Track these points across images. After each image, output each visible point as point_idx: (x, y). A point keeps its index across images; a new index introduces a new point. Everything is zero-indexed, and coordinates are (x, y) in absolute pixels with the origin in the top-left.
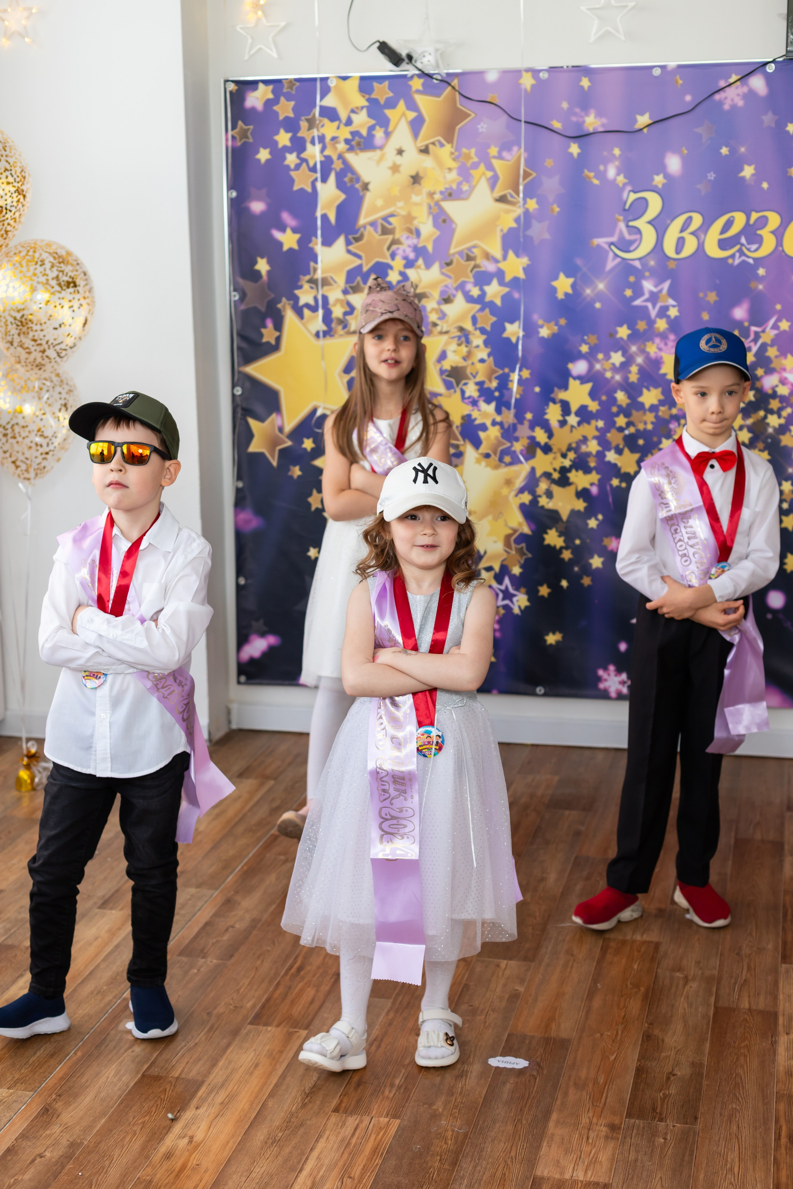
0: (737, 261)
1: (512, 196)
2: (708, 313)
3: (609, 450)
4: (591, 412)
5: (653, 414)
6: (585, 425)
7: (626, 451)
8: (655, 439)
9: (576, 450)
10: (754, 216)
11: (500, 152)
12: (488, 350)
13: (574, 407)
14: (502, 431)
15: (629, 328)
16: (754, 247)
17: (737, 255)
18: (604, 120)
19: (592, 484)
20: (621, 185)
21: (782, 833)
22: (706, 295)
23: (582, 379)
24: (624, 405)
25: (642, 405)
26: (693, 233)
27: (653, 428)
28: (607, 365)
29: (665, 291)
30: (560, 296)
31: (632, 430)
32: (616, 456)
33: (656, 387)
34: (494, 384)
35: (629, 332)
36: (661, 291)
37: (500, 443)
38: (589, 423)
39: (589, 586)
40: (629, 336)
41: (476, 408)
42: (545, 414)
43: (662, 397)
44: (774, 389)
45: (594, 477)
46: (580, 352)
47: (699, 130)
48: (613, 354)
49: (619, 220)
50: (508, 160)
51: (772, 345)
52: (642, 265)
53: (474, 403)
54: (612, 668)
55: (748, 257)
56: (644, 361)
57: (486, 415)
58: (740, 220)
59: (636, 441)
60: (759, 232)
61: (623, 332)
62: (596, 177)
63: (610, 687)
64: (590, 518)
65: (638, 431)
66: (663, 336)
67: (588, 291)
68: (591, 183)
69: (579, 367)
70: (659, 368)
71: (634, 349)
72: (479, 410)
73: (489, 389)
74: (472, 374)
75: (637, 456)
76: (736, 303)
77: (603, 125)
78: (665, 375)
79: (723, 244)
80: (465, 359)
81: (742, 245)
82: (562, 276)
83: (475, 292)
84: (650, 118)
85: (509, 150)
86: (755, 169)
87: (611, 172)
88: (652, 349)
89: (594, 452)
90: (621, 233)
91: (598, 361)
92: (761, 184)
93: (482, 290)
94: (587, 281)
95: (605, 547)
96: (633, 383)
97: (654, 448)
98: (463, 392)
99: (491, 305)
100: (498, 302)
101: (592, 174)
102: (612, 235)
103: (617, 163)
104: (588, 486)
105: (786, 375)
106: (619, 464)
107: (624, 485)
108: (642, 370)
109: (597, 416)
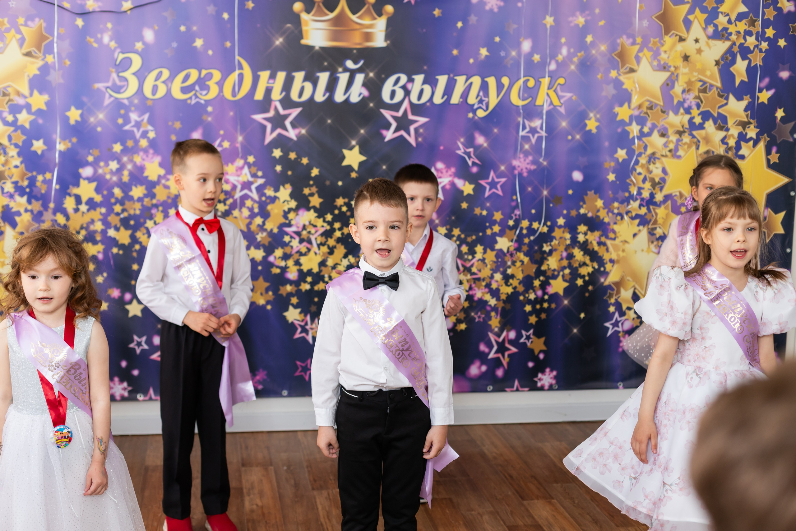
0: (193, 101)
1: (36, 53)
2: (175, 135)
3: (110, 228)
4: (96, 203)
5: (140, 204)
6: (92, 212)
7: (122, 229)
8: (142, 220)
9: (87, 228)
10: (204, 72)
11: (26, 22)
12: (20, 159)
13: (84, 199)
14: (32, 216)
15: (122, 144)
16: (204, 92)
17: (193, 98)
18: (100, 4)
19: (99, 252)
20: (113, 48)
21: (241, 482)
22: (173, 124)
23: (90, 180)
24: (119, 197)
25: (132, 197)
26: (164, 82)
27: (141, 213)
28: (107, 170)
29: (145, 120)
30: (72, 122)
31: (125, 214)
32: (115, 232)
33: (142, 184)
34: (26, 183)
35: (121, 148)
36: (143, 120)
37: (31, 225)
38: (95, 210)
40: (121, 151)
41: (12, 201)
42: (63, 204)
43: (145, 192)
45: (101, 247)
46: (87, 161)
47: (165, 14)
48: (110, 163)
49: (111, 72)
50: (32, 28)
52: (129, 102)
53: (11, 196)
54: (116, 379)
55: (201, 99)
56: (132, 168)
57: (20, 205)
58: (194, 74)
59: (129, 222)
60: (208, 83)
61: (117, 148)
62: (96, 42)
63: (115, 392)
64: (98, 276)
65: (130, 215)
66: (145, 151)
67: (92, 120)
68: (92, 46)
69: (87, 172)
70: (143, 172)
71: (125, 159)
72: (15, 201)
73: (22, 187)
74: (9, 176)
75: (129, 232)
76: (194, 129)
77: (99, 7)
78: (147, 177)
79: (184, 90)
80: (3, 165)
81: (197, 91)
82: (73, 109)
83: (10, 118)
84: (132, 4)
85: (33, 20)
86: (204, 41)
87: (106, 39)
88: (138, 159)
89: (99, 230)
90: (114, 80)
91: (100, 167)
92: (207, 51)
93: (15, 117)
94: (91, 112)
95: (109, 296)
96: (125, 183)
97: (141, 227)
98: (3, 189)
99: (22, 128)
100: (27, 126)
101: (92, 40)
102: (107, 81)
103: (110, 33)
104: (96, 254)
106: (117, 238)
107: (121, 252)
108: (131, 174)
109: (100, 205)
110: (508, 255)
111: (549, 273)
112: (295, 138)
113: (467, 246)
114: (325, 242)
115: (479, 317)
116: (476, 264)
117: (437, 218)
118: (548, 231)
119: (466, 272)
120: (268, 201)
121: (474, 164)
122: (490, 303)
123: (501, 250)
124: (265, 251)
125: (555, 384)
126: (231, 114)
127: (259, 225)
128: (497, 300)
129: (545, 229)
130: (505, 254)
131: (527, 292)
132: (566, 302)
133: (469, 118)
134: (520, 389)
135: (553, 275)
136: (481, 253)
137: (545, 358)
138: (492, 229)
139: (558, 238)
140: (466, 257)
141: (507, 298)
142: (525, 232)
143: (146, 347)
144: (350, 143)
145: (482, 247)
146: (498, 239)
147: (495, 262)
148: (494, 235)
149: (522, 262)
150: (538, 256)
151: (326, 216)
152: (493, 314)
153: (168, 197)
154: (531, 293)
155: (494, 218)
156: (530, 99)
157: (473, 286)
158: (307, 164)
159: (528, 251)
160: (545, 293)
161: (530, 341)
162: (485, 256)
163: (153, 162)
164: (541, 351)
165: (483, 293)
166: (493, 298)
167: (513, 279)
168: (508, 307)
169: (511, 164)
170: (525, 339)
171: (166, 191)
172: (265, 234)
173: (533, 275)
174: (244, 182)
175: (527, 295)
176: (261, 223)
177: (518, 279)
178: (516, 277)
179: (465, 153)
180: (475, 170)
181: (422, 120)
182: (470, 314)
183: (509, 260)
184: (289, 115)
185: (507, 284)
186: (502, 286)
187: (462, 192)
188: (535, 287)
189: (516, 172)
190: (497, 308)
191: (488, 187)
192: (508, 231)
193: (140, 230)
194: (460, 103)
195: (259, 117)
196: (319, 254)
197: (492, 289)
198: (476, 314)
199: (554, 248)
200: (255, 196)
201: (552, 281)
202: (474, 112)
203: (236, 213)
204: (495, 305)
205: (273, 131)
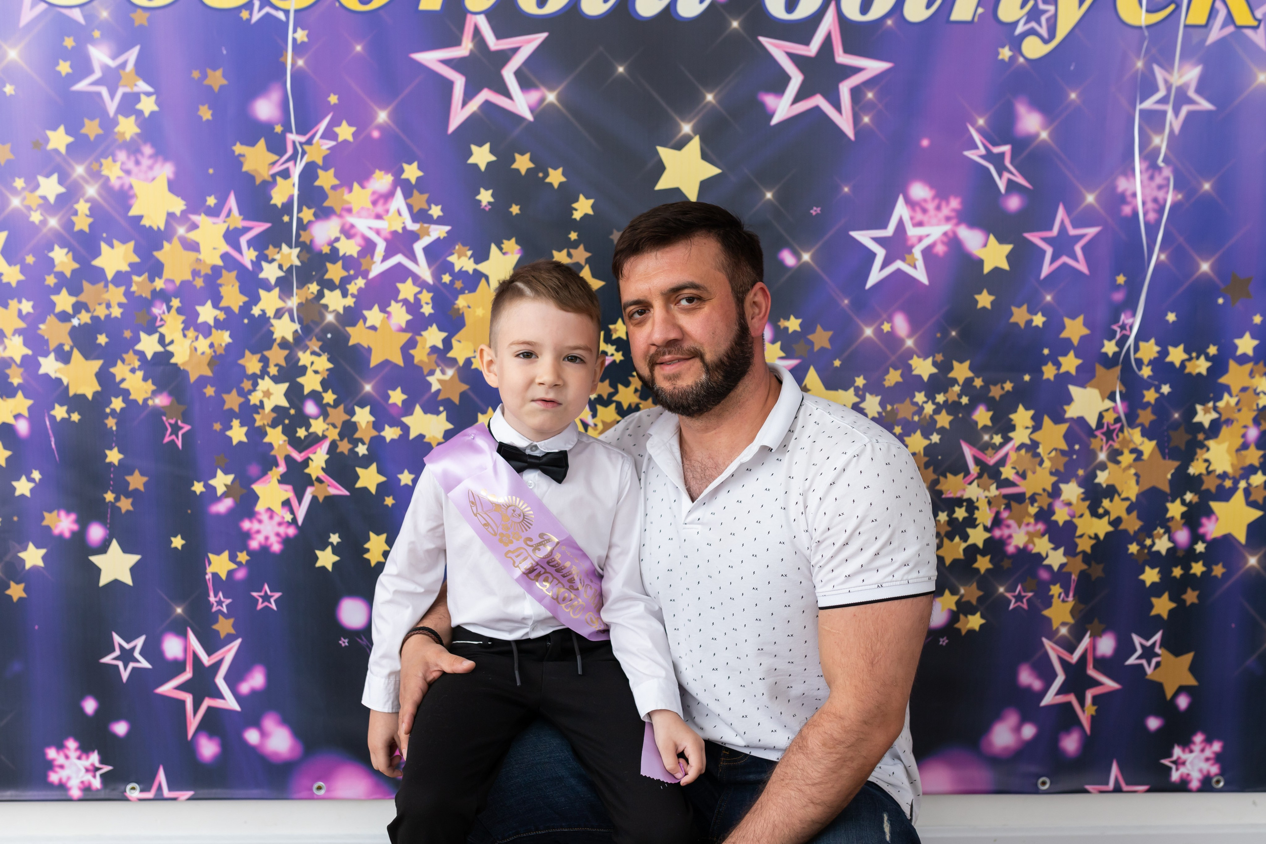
0: (256, 16)
2: (210, 108)
3: (46, 355)
4: (9, 284)
5: (122, 289)
7: (76, 354)
8: (128, 334)
15: (68, 132)
17: (256, 4)
19: (17, 417)
22: (205, 76)
24: (68, 274)
25: (101, 272)
27: (123, 315)
28: (33, 199)
29: (130, 66)
31: (84, 318)
32: (60, 365)
33: (124, 241)
35: (70, 139)
36: (123, 65)
38: (5, 304)
39: (20, 599)
40: (69, 147)
43: (136, 259)
44: (331, 244)
45: (21, 403)
48: (41, 179)
51: (325, 168)
52: (85, 17)
54: (72, 744)
55: (277, 8)
56: (100, 194)
59: (93, 338)
61: (59, 140)
63: (69, 778)
64: (18, 479)
65: (95, 319)
70: (129, 208)
71: (80, 170)
75: (96, 365)
76: (258, 90)
78: (140, 218)
88: (113, 171)
89: (18, 360)
91: (15, 192)
95: (48, 528)
96: (81, 232)
97: (127, 352)
104: (11, 421)
105: (351, 219)
106: (65, 382)
107: (75, 417)
108: (95, 210)
109: (18, 292)
110: (1098, 433)
111: (1210, 484)
112: (529, 117)
113: (988, 410)
114: (611, 395)
115: (1019, 598)
116: (1013, 456)
117: (910, 336)
118: (1209, 369)
119: (985, 476)
120: (458, 285)
121: (1012, 186)
122: (1046, 562)
123: (1081, 421)
124: (449, 419)
125: (1216, 775)
126: (359, 48)
127: (434, 349)
128: (1065, 554)
129: (1201, 366)
130: (1091, 433)
131: (1150, 536)
132: (1253, 561)
133: (1003, 60)
134: (1125, 788)
135: (1220, 487)
136: (1027, 428)
137: (1190, 706)
138: (1058, 365)
139: (1235, 389)
140: (986, 437)
141: (1093, 547)
142: (1146, 372)
143: (145, 664)
144: (678, 129)
145: (1031, 413)
146: (1074, 390)
147: (1063, 453)
148: (1064, 379)
149: (1138, 453)
150: (1180, 439)
151: (611, 327)
152: (1056, 590)
153: (195, 273)
154: (1160, 537)
155: (1064, 335)
156: (1172, 7)
157: (1005, 515)
158: (561, 184)
159: (1152, 423)
160: (1196, 536)
161: (1154, 661)
162: (1037, 436)
163: (154, 179)
164: (1181, 690)
165: (1031, 536)
166: (1055, 549)
167: (1111, 501)
168: (1097, 571)
169: (1114, 188)
170: (1139, 658)
171: (192, 255)
172: (450, 372)
173: (1166, 488)
174: (394, 233)
175: (1148, 542)
176: (440, 345)
177: (1127, 499)
178: (1119, 495)
179: (989, 156)
180: (1014, 203)
181: (873, 67)
182: (997, 590)
183: (1101, 449)
184: (515, 50)
185: (1094, 514)
186: (1081, 516)
187: (980, 262)
188: (1172, 518)
189: (1127, 210)
190: (1070, 574)
191: (1049, 251)
192: (1100, 370)
193: (123, 361)
194: (976, 19)
195: (430, 58)
196: (596, 425)
197: (1056, 522)
198: (1012, 589)
199: (1223, 419)
200: (424, 271)
201: (1214, 505)
202: (1016, 44)
203: (374, 316)
204: (1062, 566)
205: (468, 97)
